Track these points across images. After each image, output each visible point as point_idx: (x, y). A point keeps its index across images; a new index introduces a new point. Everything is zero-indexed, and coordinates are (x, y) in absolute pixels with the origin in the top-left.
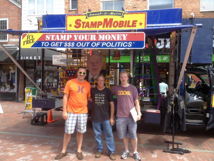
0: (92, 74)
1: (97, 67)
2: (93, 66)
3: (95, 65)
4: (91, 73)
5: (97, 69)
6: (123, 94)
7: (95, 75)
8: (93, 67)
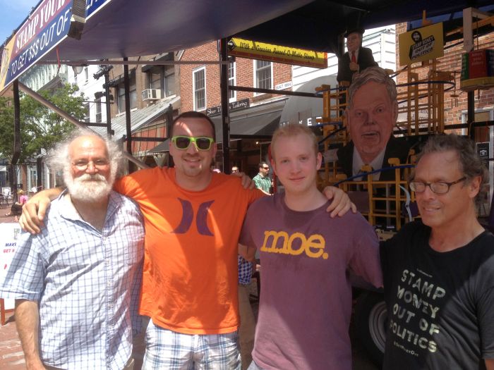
0: (363, 155)
1: (376, 128)
2: (366, 124)
3: (371, 121)
4: (359, 150)
5: (378, 133)
6: (287, 249)
7: (373, 156)
8: (366, 129)
